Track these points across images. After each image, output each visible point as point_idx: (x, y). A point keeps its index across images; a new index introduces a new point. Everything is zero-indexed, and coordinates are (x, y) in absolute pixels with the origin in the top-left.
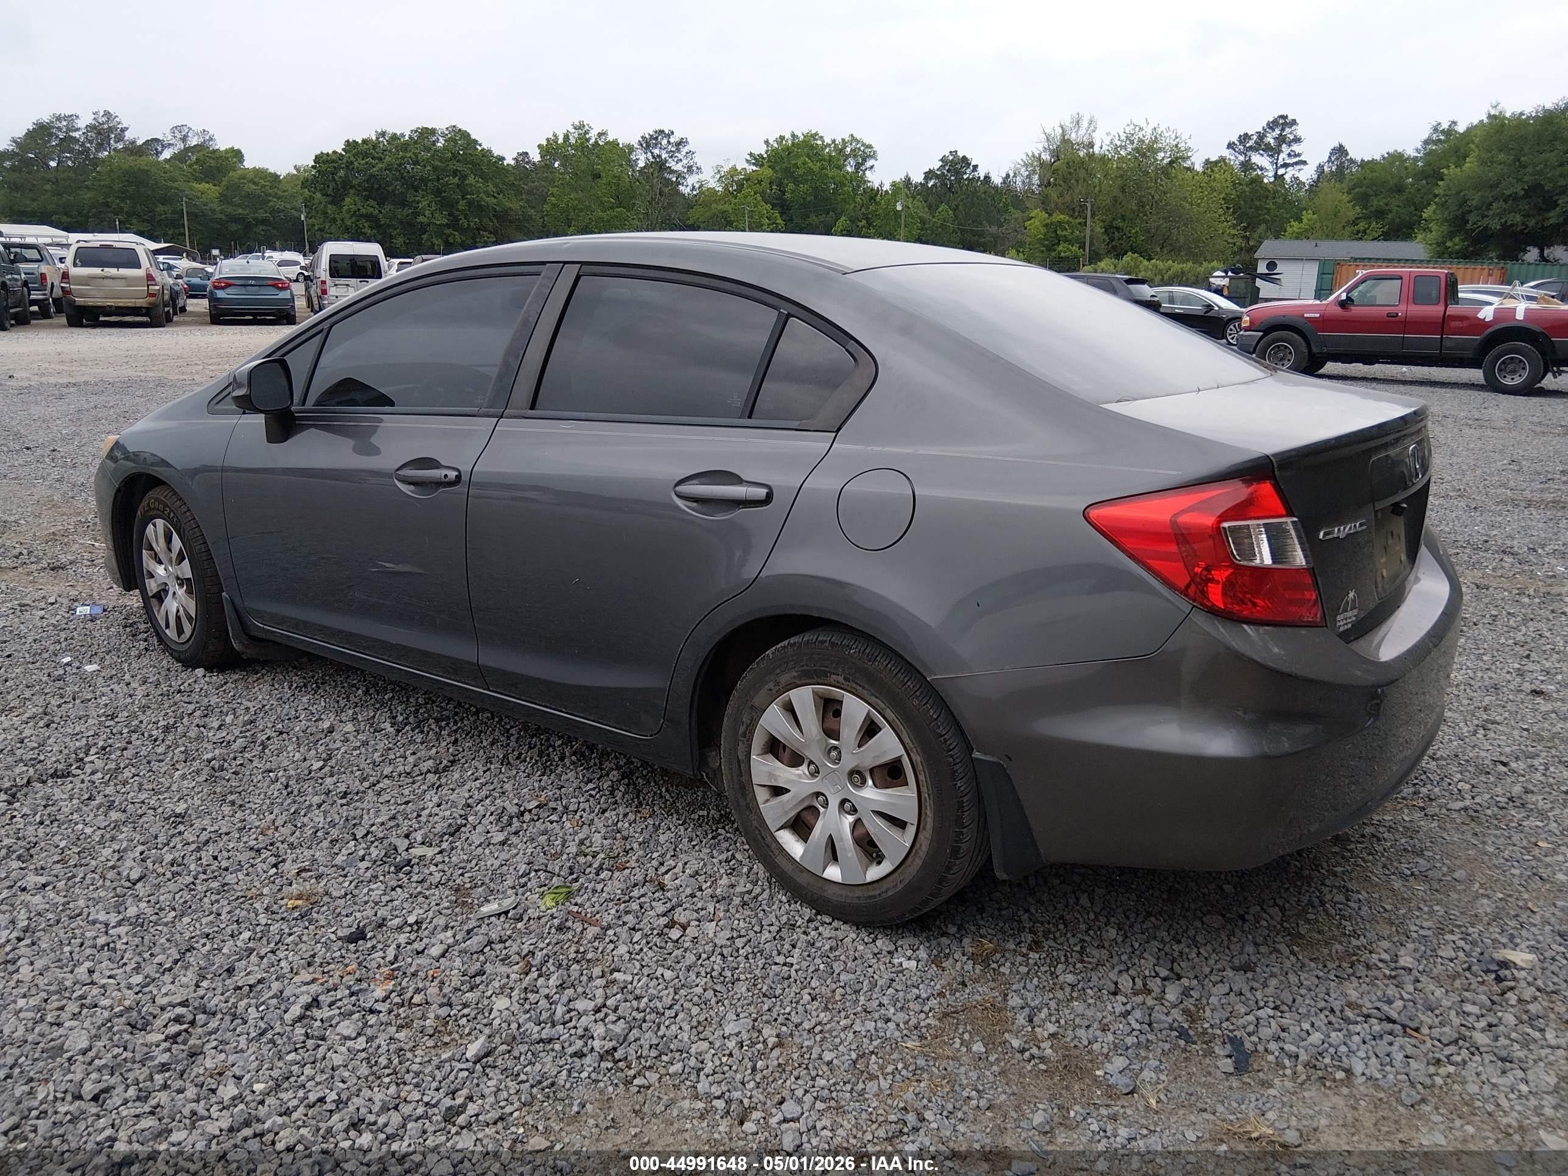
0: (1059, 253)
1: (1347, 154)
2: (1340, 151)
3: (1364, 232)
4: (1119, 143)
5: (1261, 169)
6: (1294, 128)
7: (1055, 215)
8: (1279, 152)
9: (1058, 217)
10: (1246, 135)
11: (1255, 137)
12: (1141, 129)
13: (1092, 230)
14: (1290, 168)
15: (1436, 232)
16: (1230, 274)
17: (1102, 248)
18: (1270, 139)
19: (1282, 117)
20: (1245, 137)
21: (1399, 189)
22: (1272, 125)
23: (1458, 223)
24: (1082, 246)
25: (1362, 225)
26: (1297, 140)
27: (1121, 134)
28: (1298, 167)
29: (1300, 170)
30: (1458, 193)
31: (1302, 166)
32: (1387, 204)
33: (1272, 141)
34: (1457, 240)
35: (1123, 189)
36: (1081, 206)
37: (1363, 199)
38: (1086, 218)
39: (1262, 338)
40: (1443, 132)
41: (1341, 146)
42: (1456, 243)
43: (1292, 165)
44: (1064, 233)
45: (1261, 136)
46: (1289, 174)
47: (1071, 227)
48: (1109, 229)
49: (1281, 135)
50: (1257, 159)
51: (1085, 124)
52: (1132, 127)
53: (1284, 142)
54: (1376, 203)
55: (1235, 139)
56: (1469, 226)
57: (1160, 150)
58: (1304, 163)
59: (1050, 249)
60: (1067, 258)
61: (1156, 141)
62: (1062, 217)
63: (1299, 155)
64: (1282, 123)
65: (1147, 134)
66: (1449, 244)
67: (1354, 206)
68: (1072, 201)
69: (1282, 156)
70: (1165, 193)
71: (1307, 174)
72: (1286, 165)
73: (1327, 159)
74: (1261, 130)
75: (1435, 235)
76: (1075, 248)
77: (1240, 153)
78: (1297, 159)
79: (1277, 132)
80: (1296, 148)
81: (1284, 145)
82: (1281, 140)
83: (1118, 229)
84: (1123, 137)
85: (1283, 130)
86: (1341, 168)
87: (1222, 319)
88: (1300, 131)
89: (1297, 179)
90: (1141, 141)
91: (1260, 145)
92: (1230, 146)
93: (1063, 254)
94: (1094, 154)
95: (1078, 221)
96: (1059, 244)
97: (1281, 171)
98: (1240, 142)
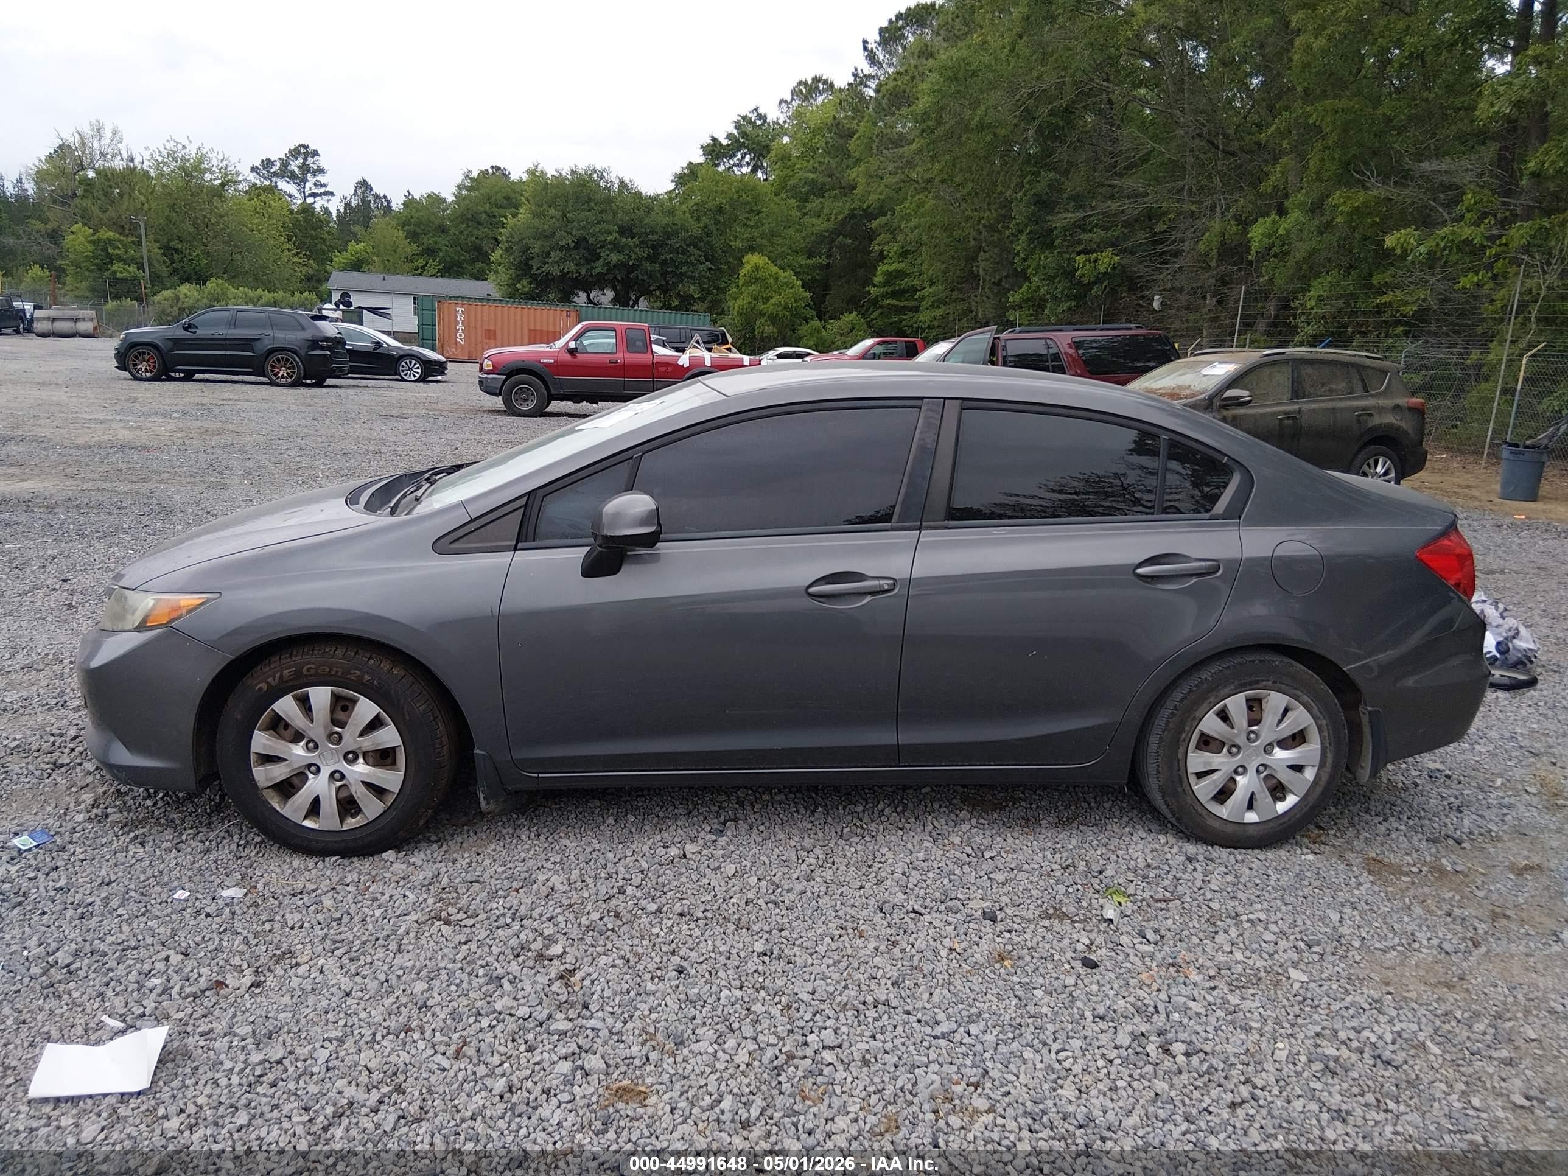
0: (115, 272)
1: (371, 189)
2: (363, 186)
3: (423, 268)
4: (160, 159)
5: (290, 196)
6: (316, 158)
7: (102, 231)
8: (305, 181)
9: (107, 234)
10: (268, 160)
11: (279, 165)
12: (184, 147)
13: (149, 251)
14: (318, 198)
15: (504, 275)
16: (341, 307)
17: (164, 271)
18: (294, 166)
19: (303, 146)
20: (267, 163)
21: (443, 230)
22: (295, 153)
23: (523, 268)
24: (141, 267)
25: (421, 262)
26: (321, 171)
27: (162, 149)
28: (326, 198)
29: (328, 201)
30: (521, 240)
31: (329, 197)
32: (436, 243)
33: (296, 170)
34: (525, 282)
35: (172, 207)
36: (131, 223)
37: (414, 236)
38: (139, 236)
39: (505, 381)
40: (472, 179)
41: (364, 181)
42: (524, 285)
43: (321, 194)
44: (117, 252)
45: (285, 164)
46: (319, 204)
47: (124, 246)
48: (168, 250)
49: (304, 164)
50: (283, 185)
51: (108, 134)
52: (173, 144)
53: (309, 171)
54: (428, 241)
55: (258, 164)
56: (533, 271)
57: (205, 171)
58: (332, 194)
59: (101, 268)
60: (125, 280)
61: (201, 162)
62: (111, 233)
63: (325, 185)
64: (303, 152)
65: (192, 152)
66: (518, 286)
67: (410, 243)
68: (120, 217)
69: (308, 185)
70: (221, 217)
71: (335, 206)
72: (314, 195)
73: (352, 192)
74: (283, 156)
75: (504, 278)
76: (132, 269)
77: (265, 178)
78: (323, 190)
79: (300, 161)
80: (320, 178)
81: (309, 175)
82: (305, 168)
83: (177, 250)
84: (165, 153)
85: (305, 159)
86: (365, 202)
87: (393, 356)
88: (323, 161)
89: (327, 209)
90: (185, 160)
91: (284, 172)
92: (254, 169)
93: (119, 275)
94: (135, 168)
95: (130, 239)
96: (111, 263)
97: (310, 200)
98: (263, 166)
